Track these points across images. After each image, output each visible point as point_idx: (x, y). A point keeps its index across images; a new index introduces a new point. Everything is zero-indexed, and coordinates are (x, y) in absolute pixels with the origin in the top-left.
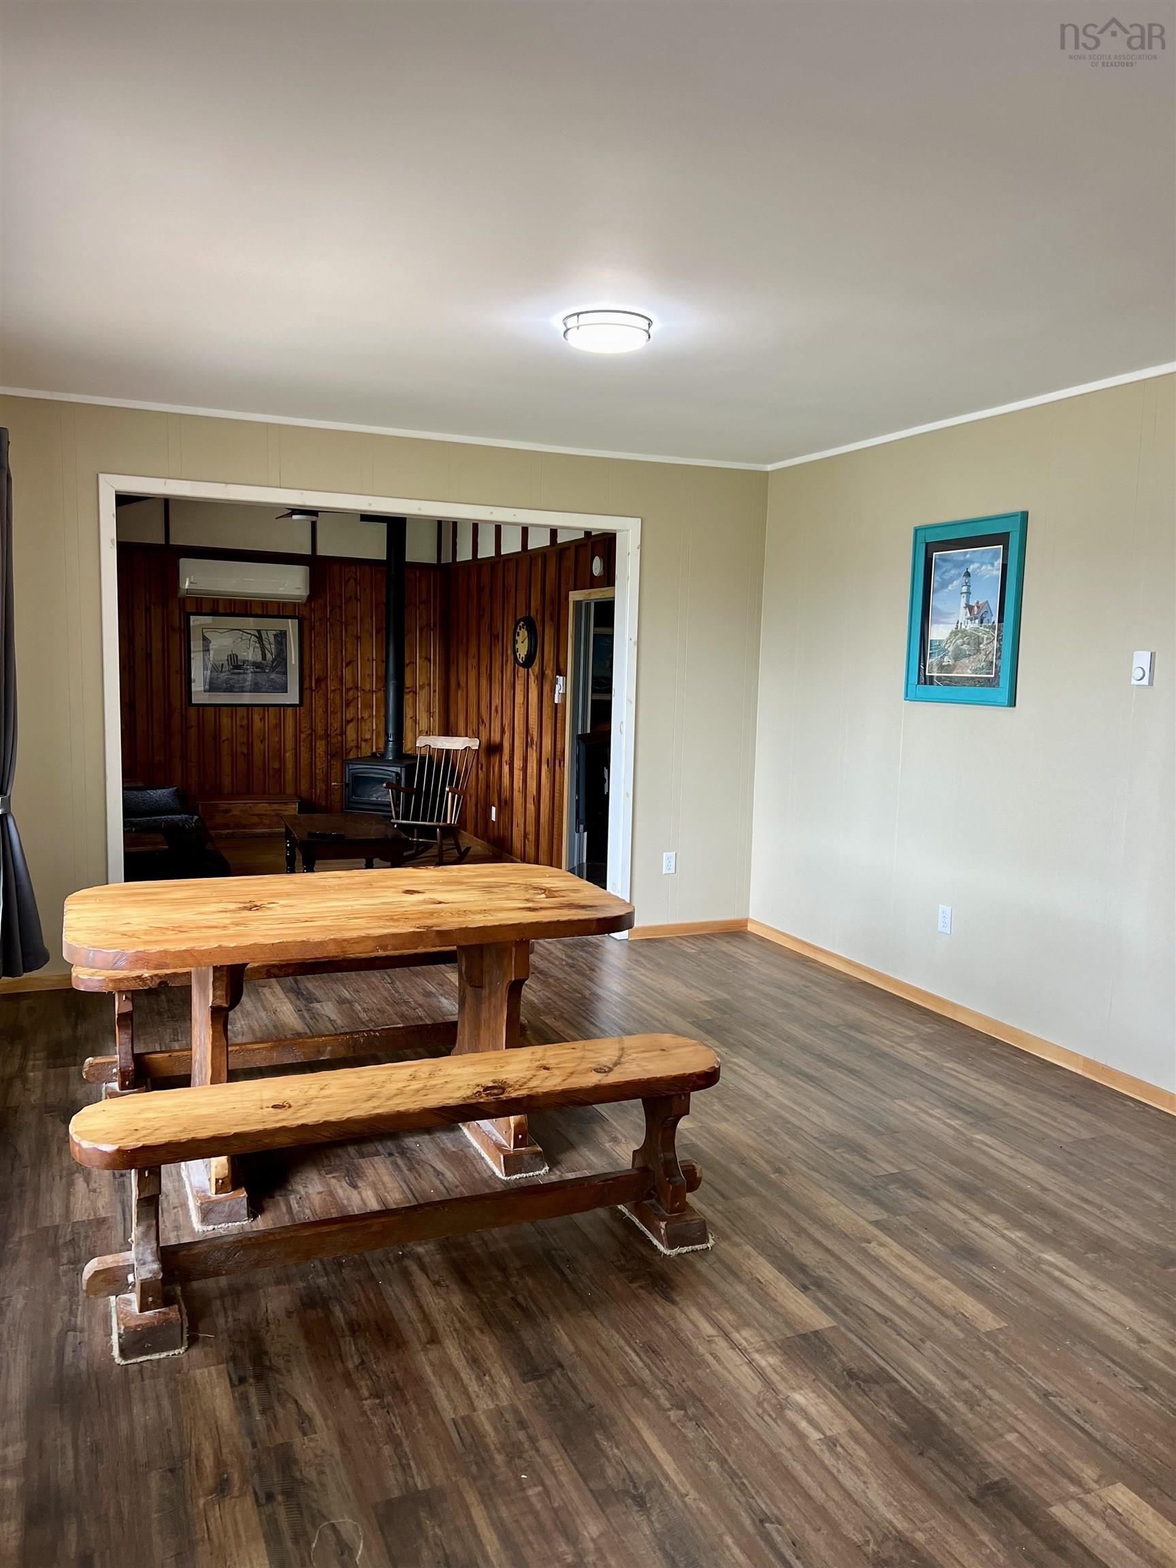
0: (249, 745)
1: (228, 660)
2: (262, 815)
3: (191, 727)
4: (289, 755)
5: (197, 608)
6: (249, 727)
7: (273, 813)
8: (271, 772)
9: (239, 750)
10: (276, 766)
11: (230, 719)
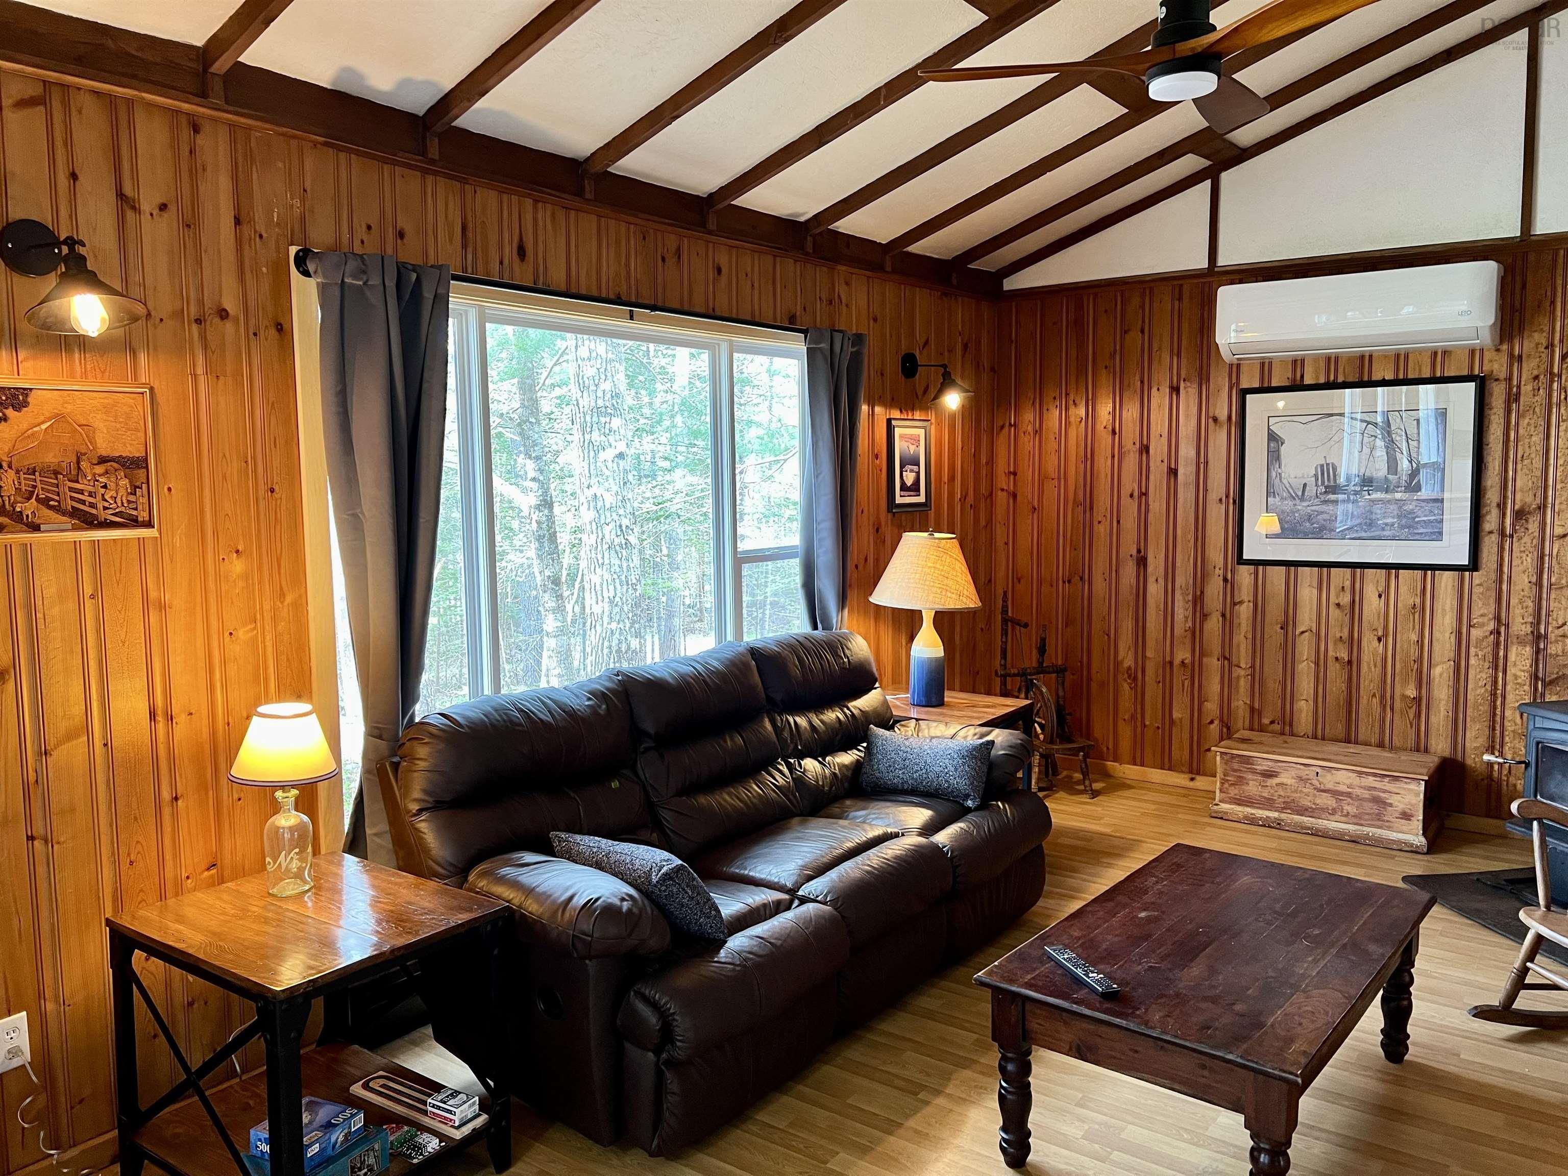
0: (1353, 642)
1: (1316, 476)
2: (1341, 793)
3: (1241, 602)
4: (1441, 673)
5: (1262, 380)
6: (1354, 609)
7: (1366, 794)
8: (1398, 705)
9: (1331, 653)
10: (1411, 692)
11: (1315, 591)
